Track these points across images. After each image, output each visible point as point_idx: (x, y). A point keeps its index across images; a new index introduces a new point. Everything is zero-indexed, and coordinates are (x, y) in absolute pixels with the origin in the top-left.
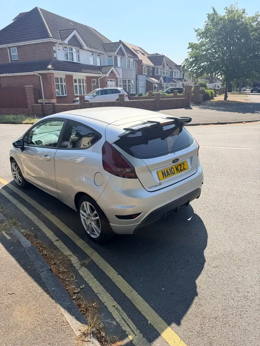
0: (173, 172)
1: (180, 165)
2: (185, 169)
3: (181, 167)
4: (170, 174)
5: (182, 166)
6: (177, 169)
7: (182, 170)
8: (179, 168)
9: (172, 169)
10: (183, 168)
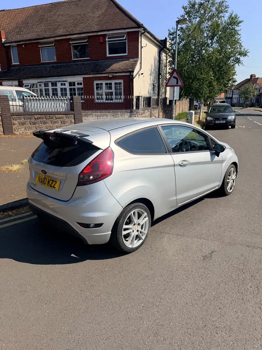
0: (45, 183)
1: (53, 181)
2: (55, 188)
3: (52, 183)
4: (42, 182)
5: (54, 183)
6: (49, 182)
7: (52, 186)
8: (51, 182)
9: (46, 179)
10: (53, 185)
